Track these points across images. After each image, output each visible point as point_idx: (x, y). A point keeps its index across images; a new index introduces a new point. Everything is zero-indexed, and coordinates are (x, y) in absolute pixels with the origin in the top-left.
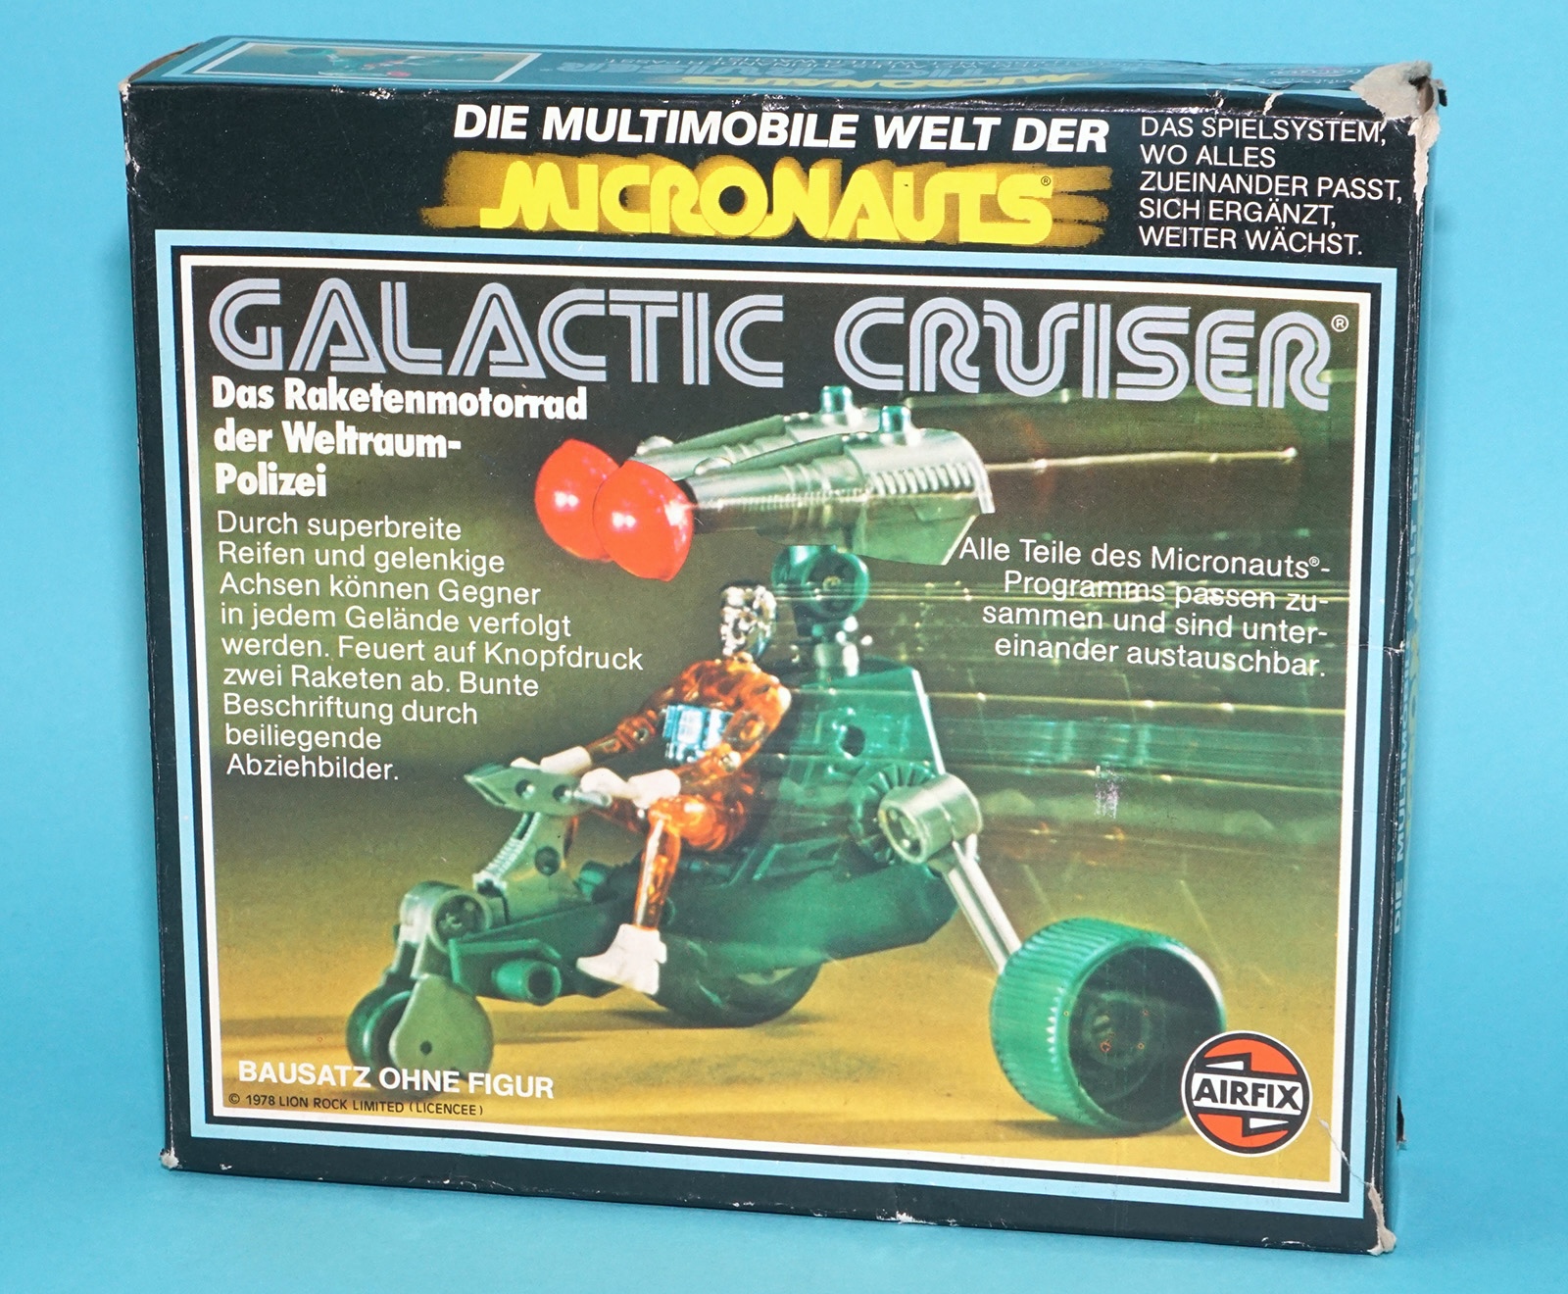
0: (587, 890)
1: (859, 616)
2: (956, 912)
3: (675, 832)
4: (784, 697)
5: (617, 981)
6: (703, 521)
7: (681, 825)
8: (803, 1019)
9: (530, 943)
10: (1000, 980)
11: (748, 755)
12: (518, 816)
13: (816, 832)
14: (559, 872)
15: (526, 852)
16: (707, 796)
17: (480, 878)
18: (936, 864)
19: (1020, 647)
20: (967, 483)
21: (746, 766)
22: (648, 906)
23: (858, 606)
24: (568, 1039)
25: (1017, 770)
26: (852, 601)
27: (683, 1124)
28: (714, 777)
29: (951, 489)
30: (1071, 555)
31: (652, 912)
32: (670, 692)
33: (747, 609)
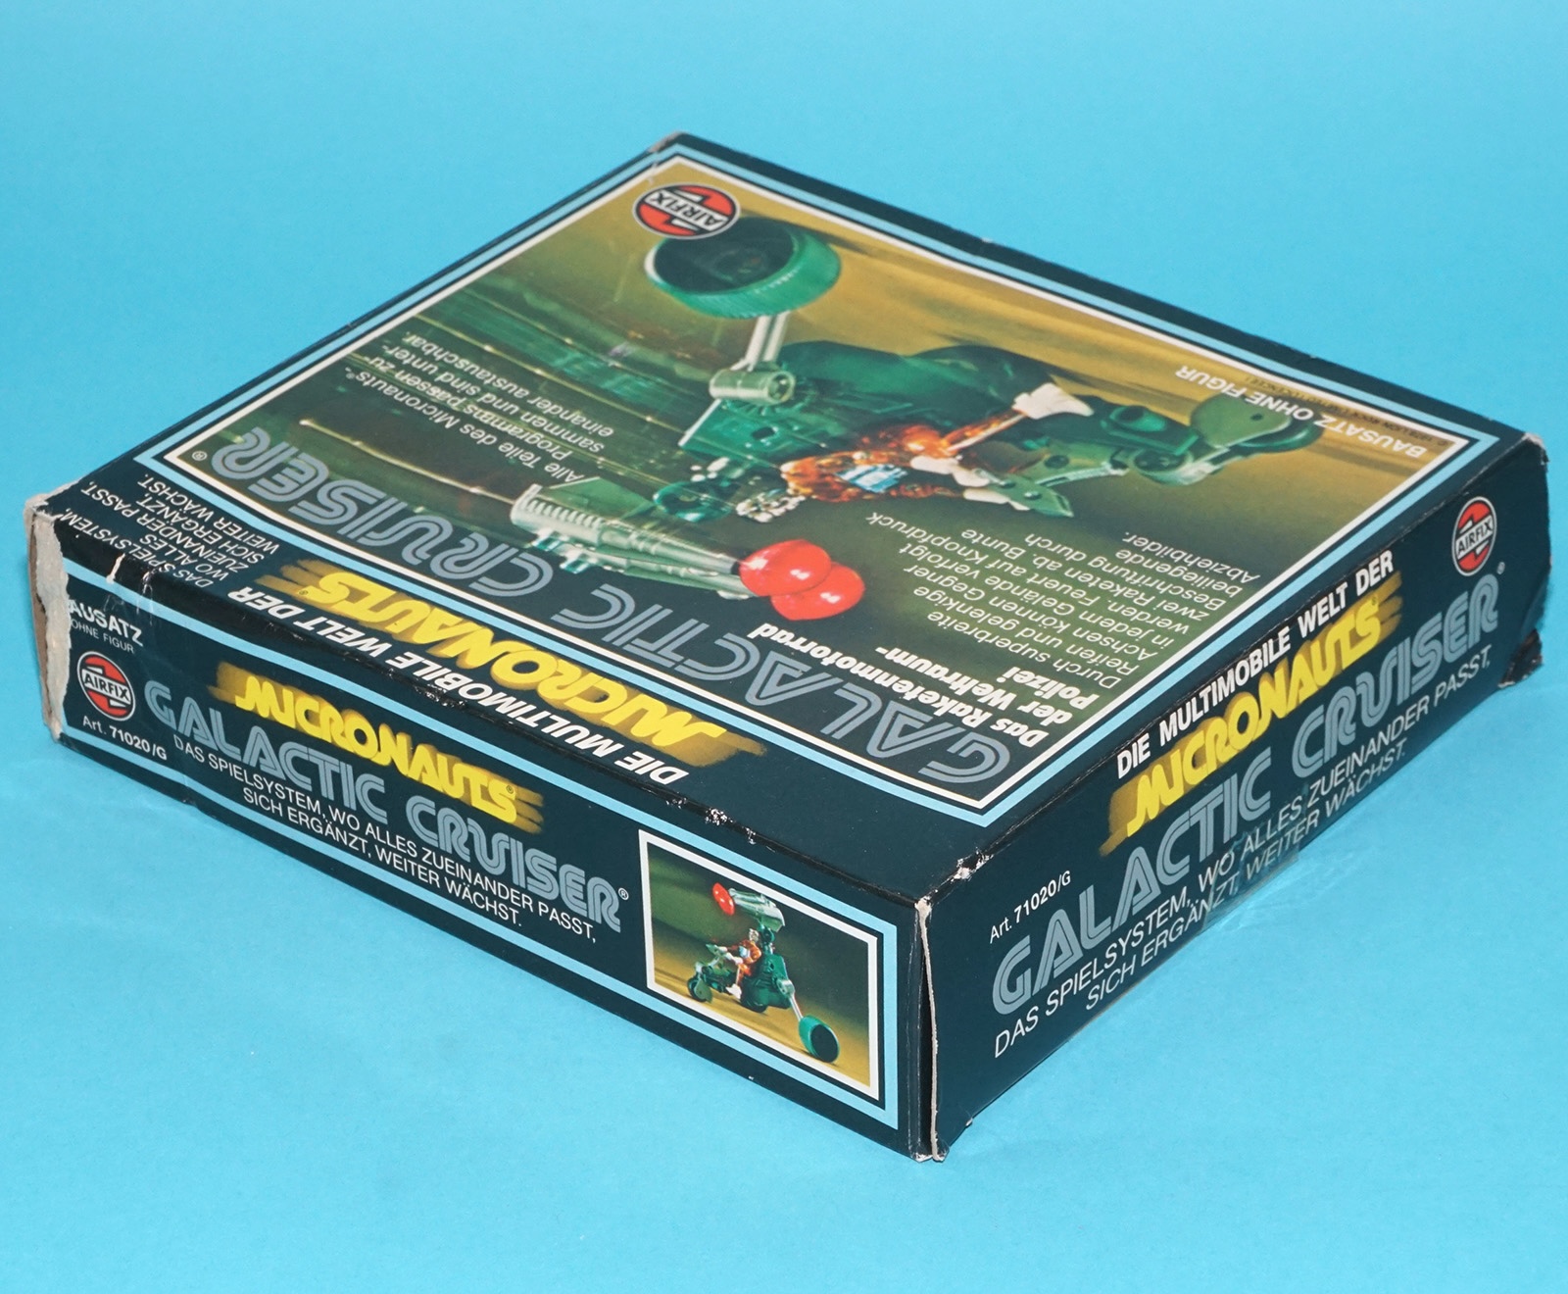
0: (1043, 441)
1: (689, 479)
2: (789, 343)
3: (944, 442)
4: (787, 468)
5: (1072, 397)
6: (745, 553)
7: (936, 443)
8: (955, 340)
10: (793, 308)
11: (846, 454)
12: (1053, 488)
13: (837, 407)
14: (1055, 454)
15: (1069, 470)
16: (900, 448)
17: (1120, 472)
18: (776, 367)
19: (596, 427)
20: (535, 502)
21: (855, 449)
22: (1005, 420)
23: (682, 483)
25: (666, 383)
26: (684, 486)
28: (884, 454)
29: (548, 503)
30: (508, 449)
31: (1006, 416)
32: (867, 497)
33: (763, 509)
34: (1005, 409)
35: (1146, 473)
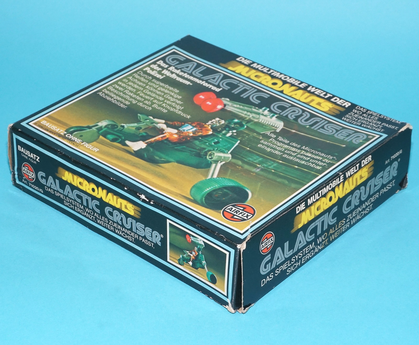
0: (141, 135)
1: (237, 131)
2: (208, 168)
3: (167, 137)
4: (210, 132)
5: (130, 146)
6: (223, 110)
7: (170, 136)
8: (160, 166)
9: (121, 135)
10: (206, 180)
11: (194, 135)
12: (141, 122)
13: (196, 149)
14: (139, 131)
15: (136, 126)
16: (180, 136)
17: (123, 125)
18: (212, 162)
19: (263, 147)
20: (277, 127)
21: (192, 136)
22: (150, 141)
23: (239, 130)
24: (110, 148)
25: (244, 159)
26: (238, 129)
27: (116, 166)
28: (184, 135)
29: (274, 127)
30: (287, 142)
31: (149, 142)
32: (190, 123)
33: (217, 121)
34: (149, 145)
35: (116, 124)
